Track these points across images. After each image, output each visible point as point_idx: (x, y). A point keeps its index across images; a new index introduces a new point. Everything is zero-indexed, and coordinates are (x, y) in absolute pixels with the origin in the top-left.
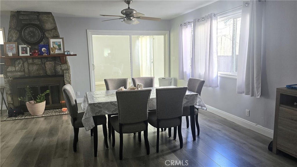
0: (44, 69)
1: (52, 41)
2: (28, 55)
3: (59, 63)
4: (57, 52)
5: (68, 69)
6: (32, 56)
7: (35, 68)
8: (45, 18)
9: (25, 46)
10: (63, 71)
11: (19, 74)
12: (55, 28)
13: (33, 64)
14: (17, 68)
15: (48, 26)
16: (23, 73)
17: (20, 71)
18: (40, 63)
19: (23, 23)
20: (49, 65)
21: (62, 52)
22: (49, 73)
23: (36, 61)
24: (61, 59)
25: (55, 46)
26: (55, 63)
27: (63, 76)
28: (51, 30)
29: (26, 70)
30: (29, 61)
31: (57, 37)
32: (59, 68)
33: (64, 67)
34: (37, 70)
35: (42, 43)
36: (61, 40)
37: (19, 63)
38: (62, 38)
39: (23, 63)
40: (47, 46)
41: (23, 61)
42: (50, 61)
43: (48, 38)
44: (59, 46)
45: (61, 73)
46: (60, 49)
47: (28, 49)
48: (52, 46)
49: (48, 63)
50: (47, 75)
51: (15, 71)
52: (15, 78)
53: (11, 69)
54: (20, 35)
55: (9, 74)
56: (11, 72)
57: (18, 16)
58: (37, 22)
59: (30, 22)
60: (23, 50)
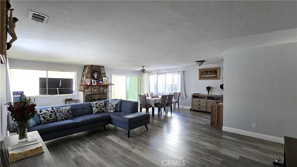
1: (104, 78)
2: (96, 84)
4: (106, 83)
5: (108, 91)
7: (96, 90)
8: (101, 68)
9: (94, 80)
10: (107, 92)
11: (90, 93)
12: (105, 73)
13: (96, 88)
14: (89, 90)
15: (102, 72)
16: (91, 93)
17: (90, 92)
19: (93, 70)
20: (102, 89)
21: (107, 83)
22: (101, 92)
23: (97, 87)
24: (107, 86)
26: (104, 88)
27: (106, 94)
28: (104, 74)
29: (92, 91)
31: (105, 77)
32: (105, 90)
33: (107, 90)
34: (97, 91)
35: (100, 79)
37: (90, 88)
38: (108, 77)
39: (92, 88)
40: (102, 81)
43: (102, 77)
45: (106, 93)
46: (107, 82)
47: (96, 81)
48: (104, 81)
49: (101, 88)
50: (100, 94)
51: (88, 92)
52: (88, 95)
53: (86, 90)
54: (92, 75)
55: (85, 93)
56: (86, 92)
57: (91, 67)
58: (99, 70)
59: (96, 70)
60: (93, 82)
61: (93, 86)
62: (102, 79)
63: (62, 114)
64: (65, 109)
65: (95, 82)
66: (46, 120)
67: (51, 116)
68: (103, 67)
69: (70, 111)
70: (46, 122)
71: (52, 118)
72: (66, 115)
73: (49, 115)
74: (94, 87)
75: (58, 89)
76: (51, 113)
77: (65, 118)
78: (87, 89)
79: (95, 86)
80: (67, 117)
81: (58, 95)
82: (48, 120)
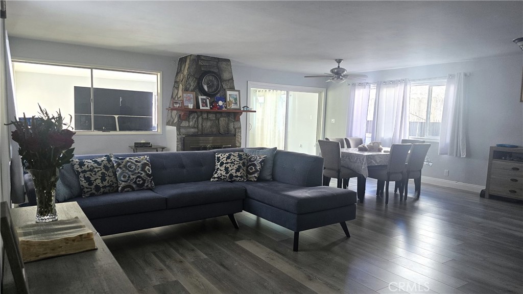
0: (218, 126)
1: (229, 93)
2: (208, 108)
3: (232, 119)
4: (233, 106)
5: (240, 128)
6: (212, 110)
7: (209, 124)
8: (223, 65)
9: (205, 97)
10: (235, 129)
11: (193, 130)
12: (232, 79)
13: (207, 119)
14: (191, 123)
15: (226, 76)
16: (196, 130)
17: (194, 127)
18: (214, 119)
19: (202, 69)
20: (223, 121)
21: (238, 107)
22: (222, 131)
23: (211, 116)
24: (235, 115)
25: (231, 99)
26: (229, 120)
27: (235, 135)
28: (229, 80)
29: (200, 126)
30: (203, 115)
31: (232, 89)
32: (231, 126)
33: (237, 125)
34: (211, 127)
35: (218, 95)
36: (237, 93)
37: (194, 118)
38: (239, 91)
39: (198, 118)
40: (224, 99)
41: (198, 115)
42: (225, 117)
43: (225, 90)
44: (236, 99)
45: (233, 132)
46: (236, 103)
48: (228, 100)
49: (221, 119)
50: (219, 134)
51: (189, 127)
52: (188, 135)
53: (184, 124)
54: (198, 83)
55: (183, 131)
56: (184, 127)
57: (198, 61)
58: (216, 71)
59: (209, 70)
60: (202, 102)
61: (203, 112)
62: (225, 95)
63: (130, 173)
64: (136, 161)
65: (206, 101)
66: (93, 187)
67: (103, 179)
68: (228, 61)
69: (147, 167)
70: (94, 191)
71: (105, 183)
72: (139, 177)
73: (99, 174)
74: (205, 116)
75: (116, 117)
76: (103, 171)
77: (135, 183)
78: (187, 119)
79: (208, 112)
80: (141, 182)
81: (118, 133)
82: (97, 188)
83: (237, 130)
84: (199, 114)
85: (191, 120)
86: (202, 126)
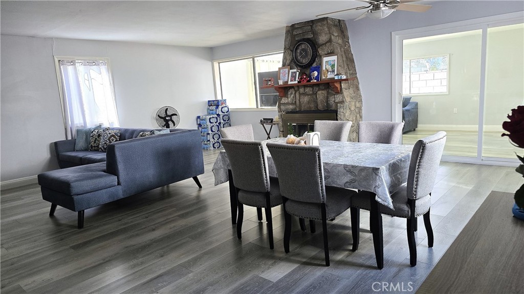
0: (316, 102)
1: (325, 59)
2: (296, 82)
3: (332, 92)
4: (330, 76)
5: (343, 102)
6: (300, 84)
7: (306, 99)
8: (319, 27)
11: (291, 107)
12: (329, 41)
13: (305, 94)
14: (289, 99)
15: (322, 38)
16: (294, 107)
17: (292, 104)
18: (311, 93)
19: (296, 39)
20: (321, 95)
21: (334, 75)
22: (320, 107)
23: (307, 90)
25: (328, 67)
26: (328, 93)
27: (336, 112)
28: (325, 44)
29: (298, 102)
30: (300, 90)
31: (332, 53)
32: (332, 100)
33: (338, 98)
34: (309, 102)
35: (314, 65)
36: (335, 58)
37: (292, 94)
38: (337, 55)
39: (295, 94)
40: (319, 68)
41: (294, 90)
42: (323, 90)
43: (321, 57)
44: (333, 66)
45: (333, 108)
46: (333, 71)
48: (324, 69)
49: (320, 92)
50: (318, 110)
51: (288, 104)
52: (287, 113)
53: (284, 100)
55: (282, 107)
56: (284, 104)
57: (293, 31)
58: (310, 36)
59: (303, 37)
62: (321, 64)
65: (296, 75)
68: (324, 20)
74: (302, 90)
78: (286, 95)
79: (304, 86)
83: (338, 105)
84: (296, 89)
85: (289, 96)
86: (300, 102)
